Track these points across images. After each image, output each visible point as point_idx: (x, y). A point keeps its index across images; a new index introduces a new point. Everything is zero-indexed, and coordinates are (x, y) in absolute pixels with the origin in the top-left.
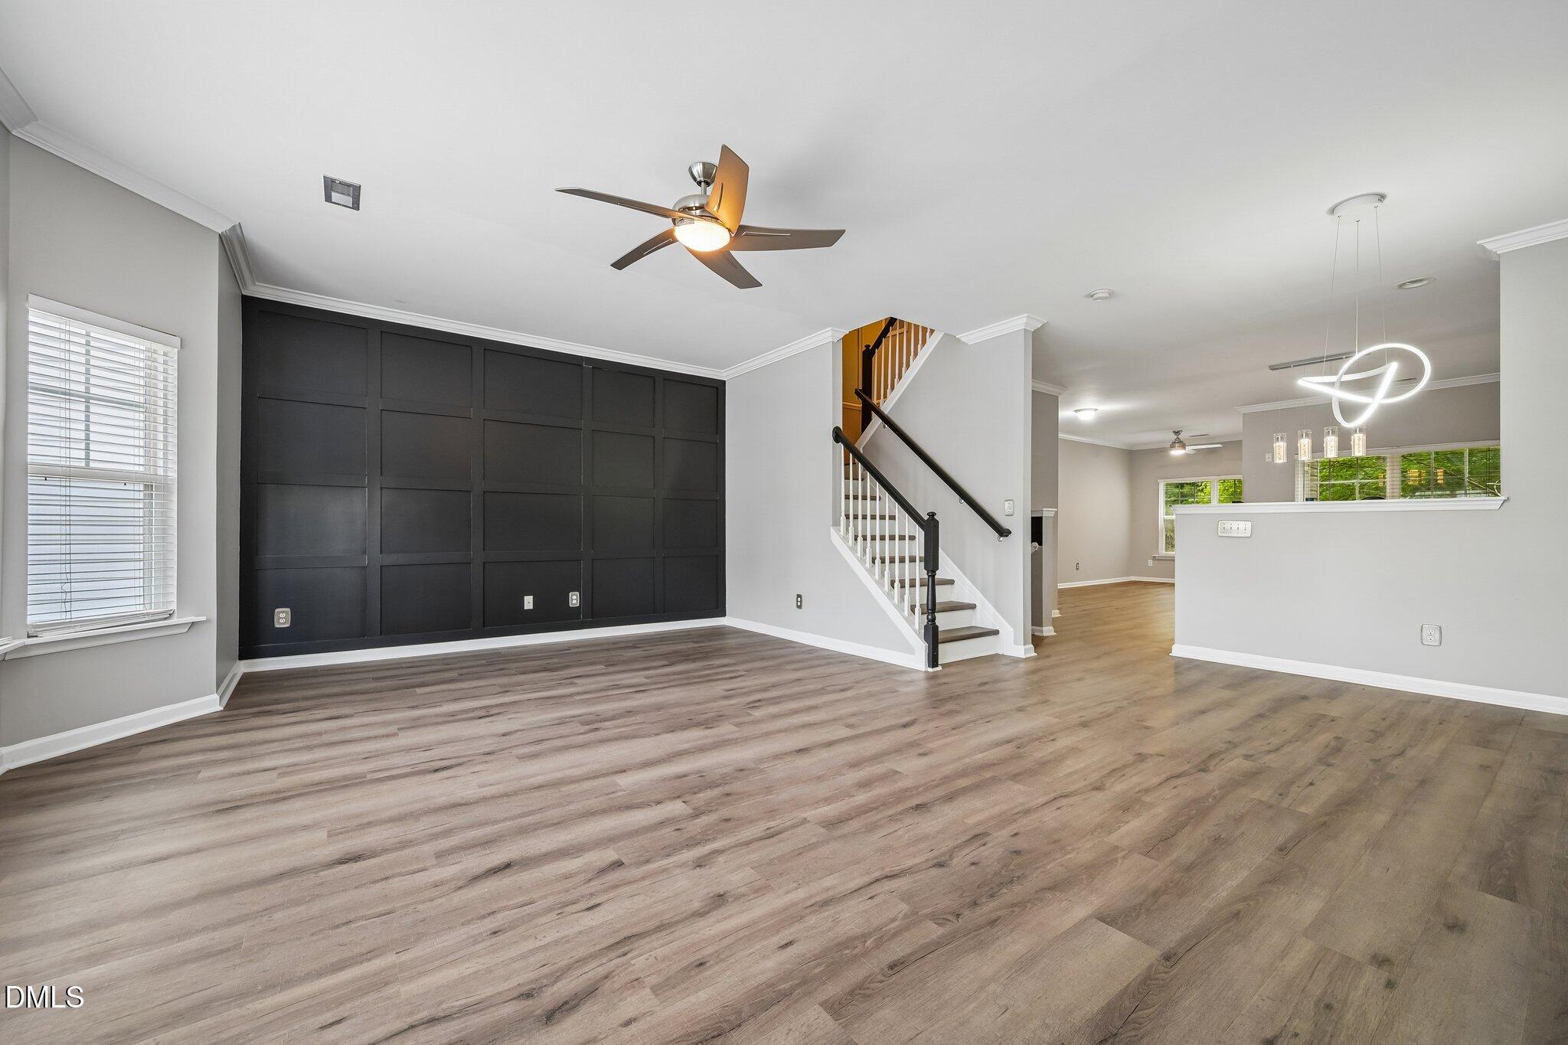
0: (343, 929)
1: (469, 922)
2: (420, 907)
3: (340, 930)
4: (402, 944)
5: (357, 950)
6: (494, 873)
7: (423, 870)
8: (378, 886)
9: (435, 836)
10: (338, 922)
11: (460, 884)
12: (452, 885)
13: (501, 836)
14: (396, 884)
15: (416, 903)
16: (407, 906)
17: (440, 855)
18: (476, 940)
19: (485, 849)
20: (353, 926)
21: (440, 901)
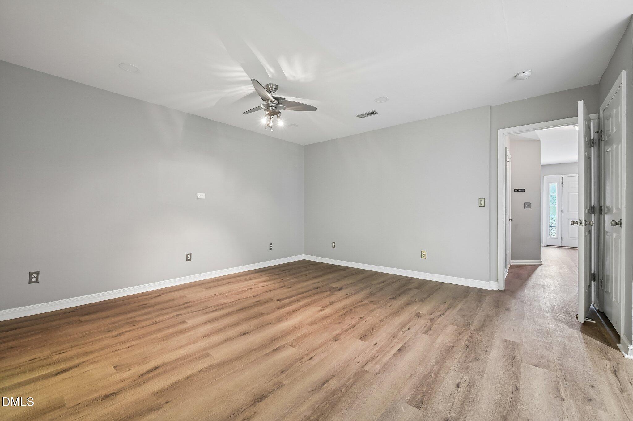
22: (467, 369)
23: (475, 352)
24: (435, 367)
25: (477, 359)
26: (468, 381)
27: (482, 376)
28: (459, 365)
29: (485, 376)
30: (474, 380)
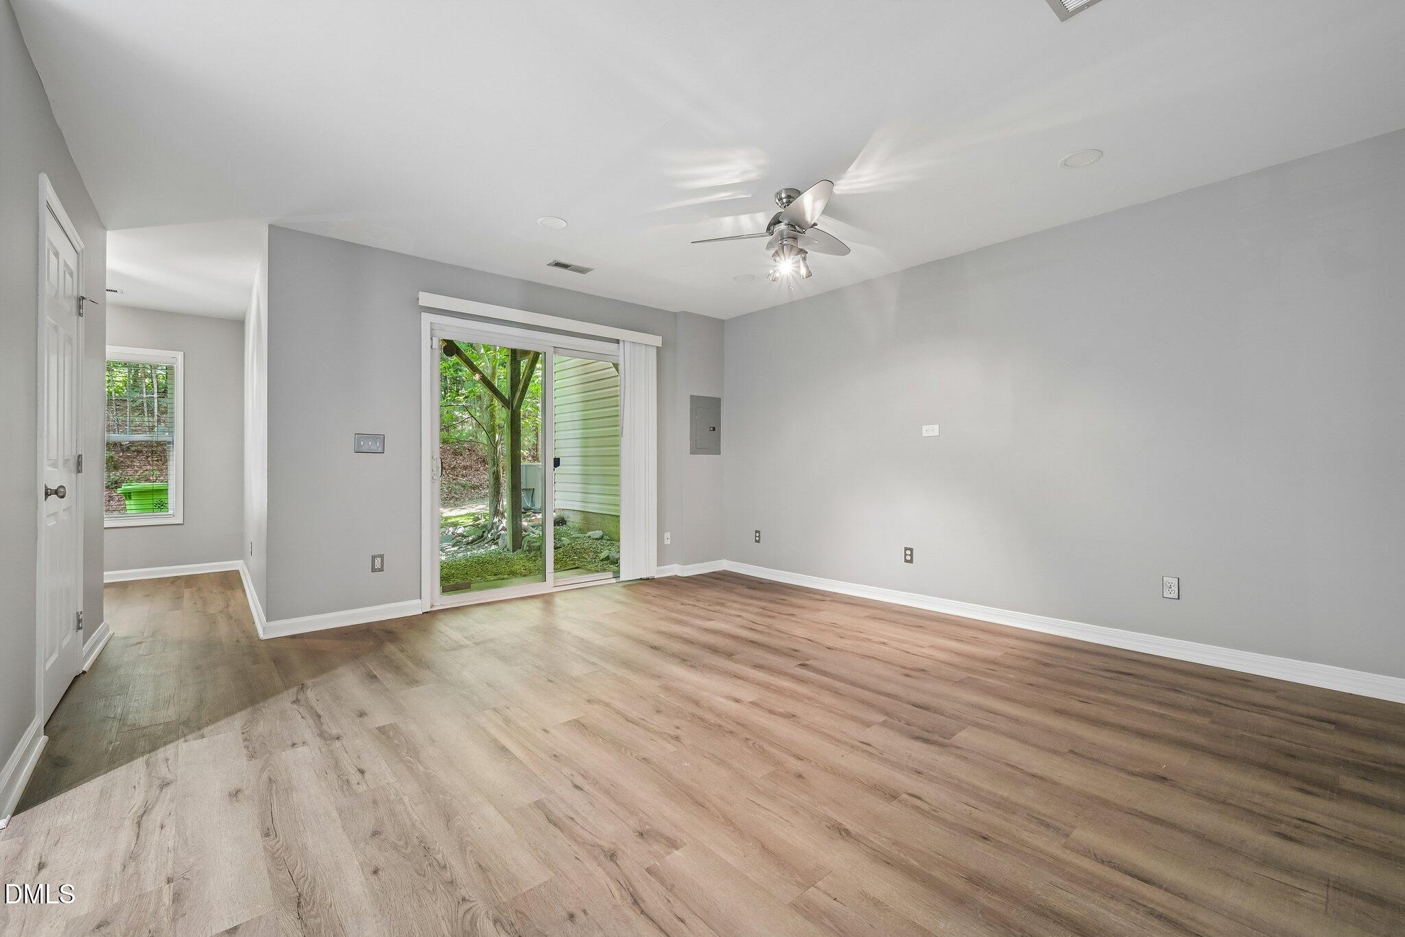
22: (375, 802)
23: (395, 847)
24: (421, 769)
25: (375, 834)
26: (355, 787)
27: (340, 811)
28: (392, 797)
29: (335, 814)
30: (347, 794)
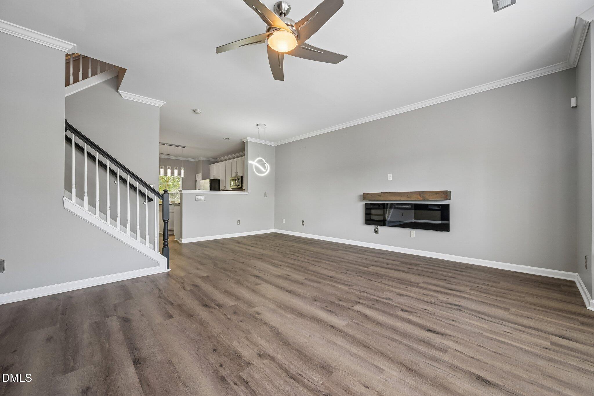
0: (498, 352)
1: (458, 327)
2: (468, 340)
3: (500, 352)
4: (480, 334)
5: (495, 343)
6: (435, 332)
7: (457, 350)
8: (478, 357)
9: (437, 360)
10: (500, 356)
11: (449, 337)
12: (452, 338)
13: (415, 340)
14: (470, 353)
15: (468, 342)
16: (472, 343)
17: (444, 350)
18: (460, 323)
19: (428, 340)
20: (494, 351)
21: (461, 337)
